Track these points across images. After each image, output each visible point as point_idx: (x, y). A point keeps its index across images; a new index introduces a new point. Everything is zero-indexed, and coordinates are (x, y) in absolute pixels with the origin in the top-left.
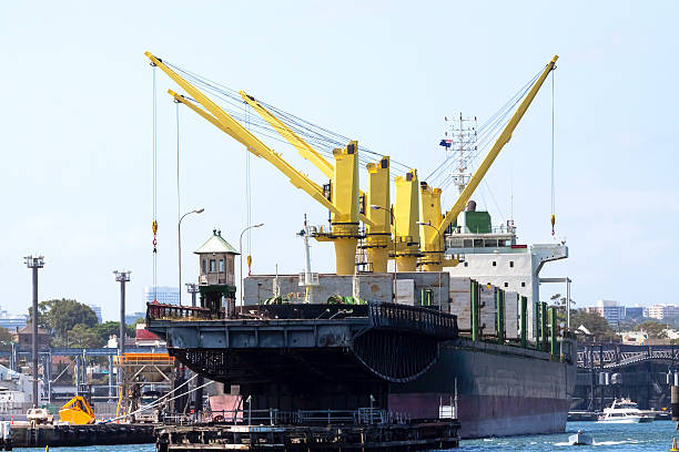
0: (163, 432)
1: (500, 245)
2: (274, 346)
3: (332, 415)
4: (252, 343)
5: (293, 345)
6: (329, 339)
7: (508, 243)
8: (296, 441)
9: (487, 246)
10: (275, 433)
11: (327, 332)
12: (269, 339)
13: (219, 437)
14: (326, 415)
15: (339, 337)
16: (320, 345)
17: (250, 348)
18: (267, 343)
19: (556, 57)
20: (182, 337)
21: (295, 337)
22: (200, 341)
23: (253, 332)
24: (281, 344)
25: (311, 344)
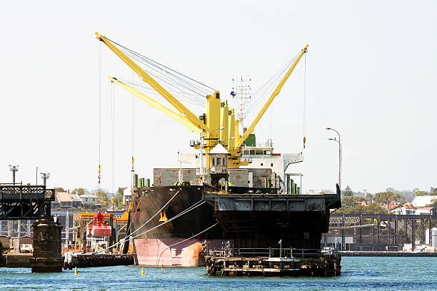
0: (220, 260)
1: (265, 154)
2: (280, 210)
3: (305, 252)
4: (267, 208)
5: (291, 210)
6: (313, 207)
7: (269, 153)
8: (304, 267)
9: (257, 154)
10: (294, 262)
11: (312, 203)
12: (277, 205)
13: (260, 264)
14: (301, 252)
15: (319, 205)
16: (308, 210)
17: (265, 211)
18: (276, 208)
19: (308, 45)
20: (224, 204)
21: (292, 205)
22: (235, 206)
23: (268, 202)
24: (284, 209)
25: (302, 209)
